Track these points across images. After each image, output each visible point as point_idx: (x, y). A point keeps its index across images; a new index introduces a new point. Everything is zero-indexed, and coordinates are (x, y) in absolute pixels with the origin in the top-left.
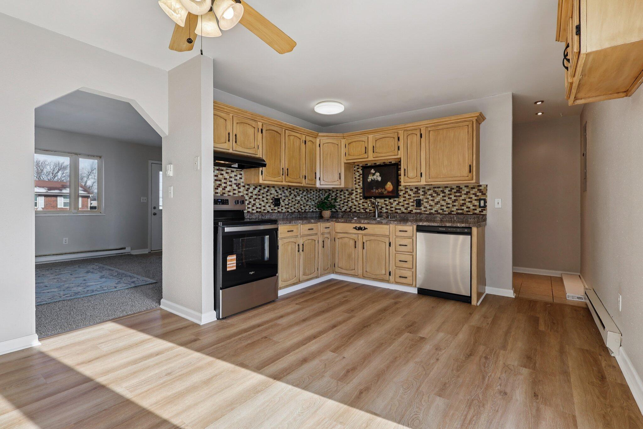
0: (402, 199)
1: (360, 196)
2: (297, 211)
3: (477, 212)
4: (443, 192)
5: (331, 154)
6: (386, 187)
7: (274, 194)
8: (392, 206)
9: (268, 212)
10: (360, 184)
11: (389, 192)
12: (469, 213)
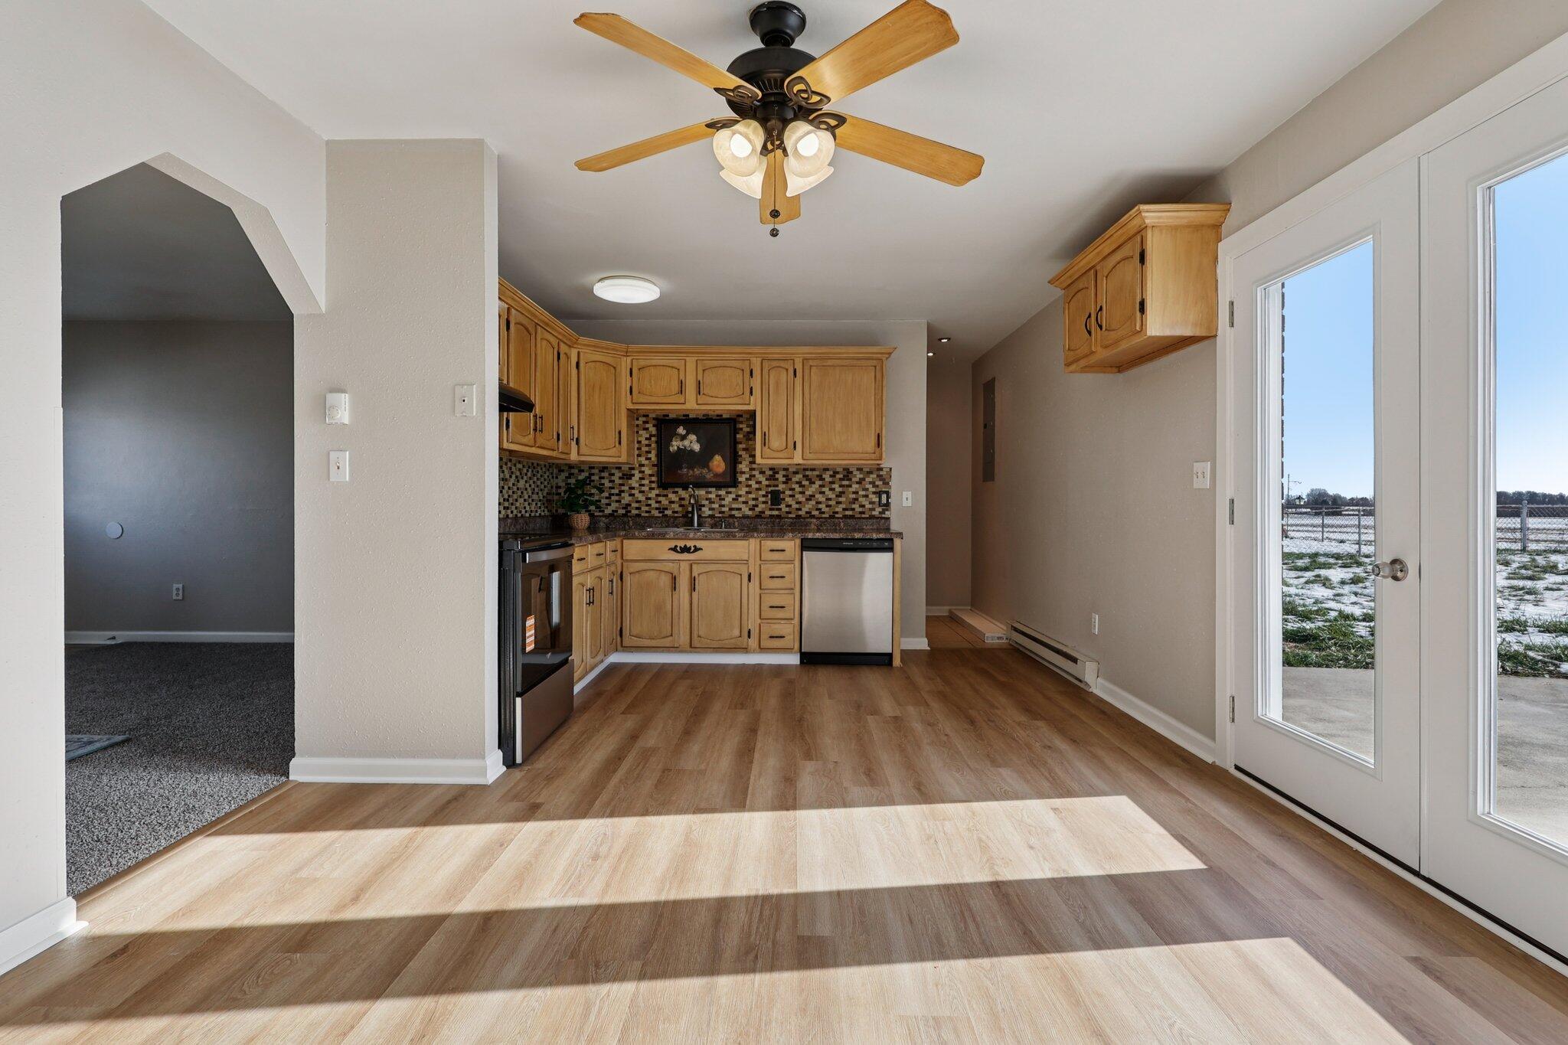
0: (743, 491)
1: (651, 482)
3: (875, 513)
4: (820, 477)
5: (600, 388)
6: (710, 464)
8: (723, 503)
10: (649, 456)
11: (716, 475)
12: (863, 516)
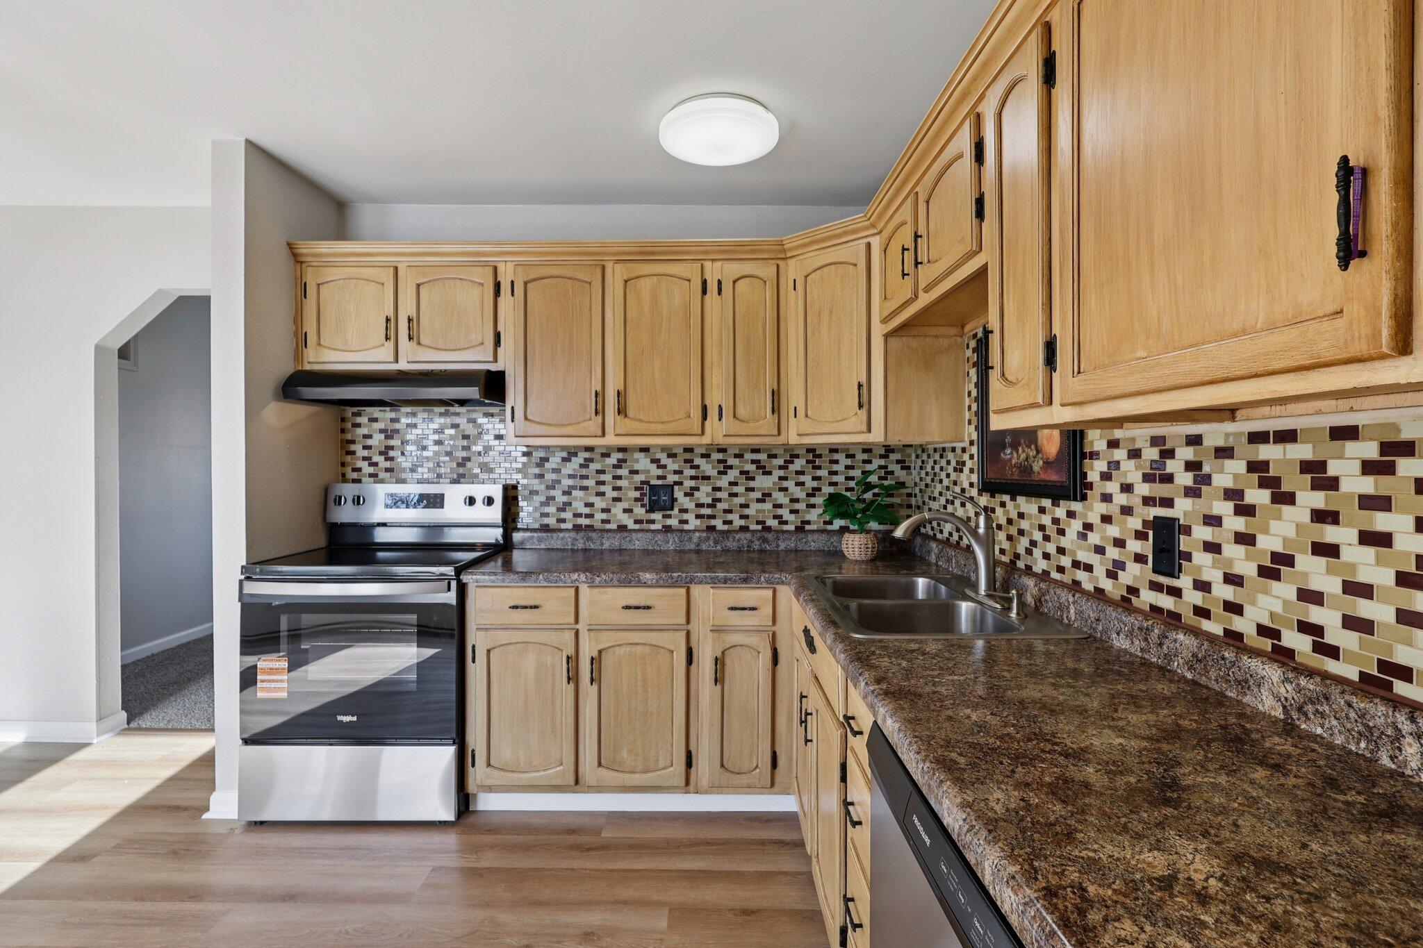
0: (1096, 511)
2: (760, 527)
4: (1319, 476)
6: (1039, 436)
7: (648, 471)
8: (1063, 543)
9: (622, 528)
11: (1047, 463)
